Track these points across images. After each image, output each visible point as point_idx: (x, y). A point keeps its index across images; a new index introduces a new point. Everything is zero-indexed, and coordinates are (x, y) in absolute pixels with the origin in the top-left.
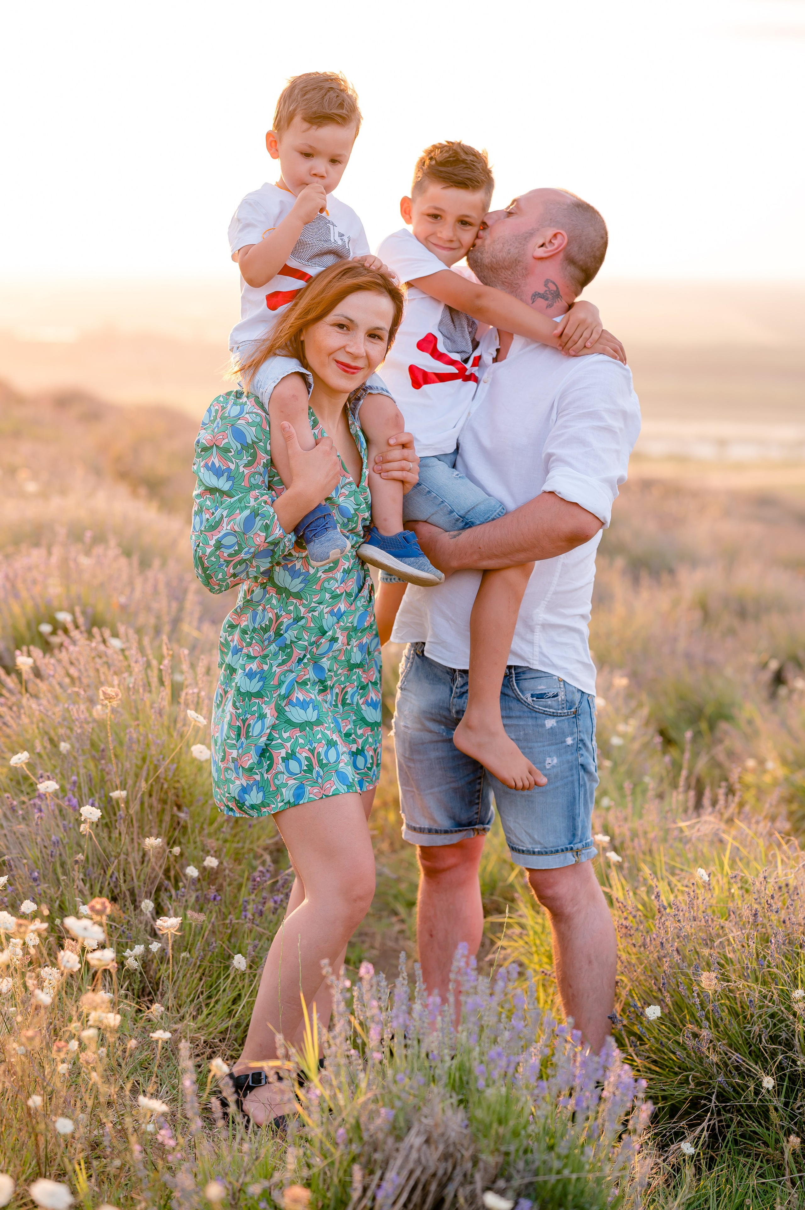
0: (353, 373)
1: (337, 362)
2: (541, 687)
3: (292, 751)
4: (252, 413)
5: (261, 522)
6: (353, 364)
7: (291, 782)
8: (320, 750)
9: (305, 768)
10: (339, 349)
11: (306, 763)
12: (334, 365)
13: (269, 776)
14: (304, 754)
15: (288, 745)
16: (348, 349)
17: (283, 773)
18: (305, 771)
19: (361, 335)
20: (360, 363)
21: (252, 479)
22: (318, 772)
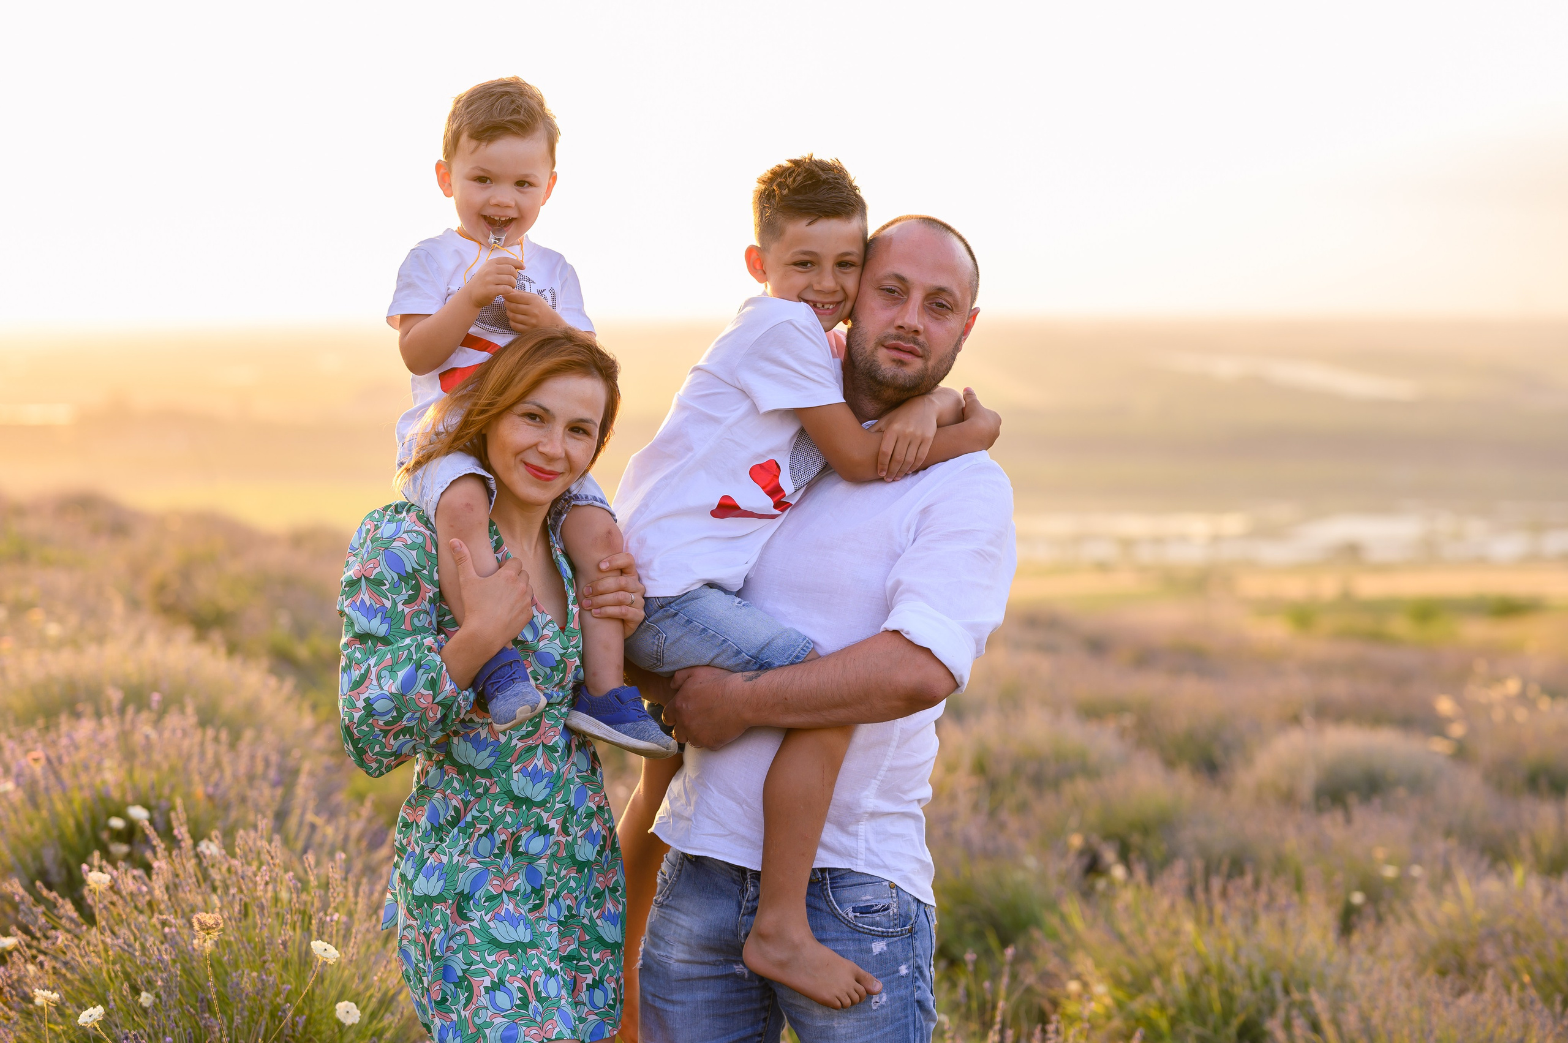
0: (548, 480)
1: (526, 464)
2: (867, 897)
3: (500, 979)
4: (411, 531)
5: (425, 676)
6: (548, 468)
7: (498, 1020)
8: (537, 979)
9: (518, 1002)
10: (530, 447)
11: (520, 995)
12: (522, 469)
13: (467, 1013)
14: (516, 984)
15: (495, 971)
16: (541, 449)
17: (487, 1008)
18: (517, 1006)
19: (559, 429)
20: (558, 467)
21: (416, 620)
22: (536, 1008)
